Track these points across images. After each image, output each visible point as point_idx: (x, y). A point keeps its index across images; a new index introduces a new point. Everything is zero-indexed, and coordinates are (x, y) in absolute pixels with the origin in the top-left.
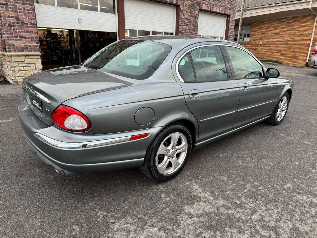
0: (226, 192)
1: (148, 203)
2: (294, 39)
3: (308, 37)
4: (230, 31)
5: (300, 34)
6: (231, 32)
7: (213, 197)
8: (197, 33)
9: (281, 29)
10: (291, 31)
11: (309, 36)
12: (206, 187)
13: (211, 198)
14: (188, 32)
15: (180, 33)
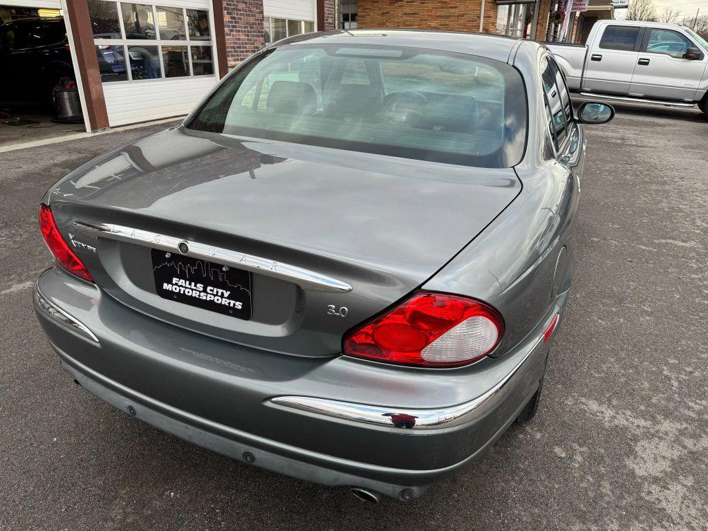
0: (650, 398)
1: (557, 486)
2: (448, 25)
3: (473, 21)
4: (326, 7)
5: (458, 16)
6: (328, 10)
7: (646, 419)
8: (262, 12)
9: (421, 3)
10: (442, 8)
11: (476, 21)
12: (609, 400)
13: (642, 423)
14: (244, 10)
15: (225, 12)
